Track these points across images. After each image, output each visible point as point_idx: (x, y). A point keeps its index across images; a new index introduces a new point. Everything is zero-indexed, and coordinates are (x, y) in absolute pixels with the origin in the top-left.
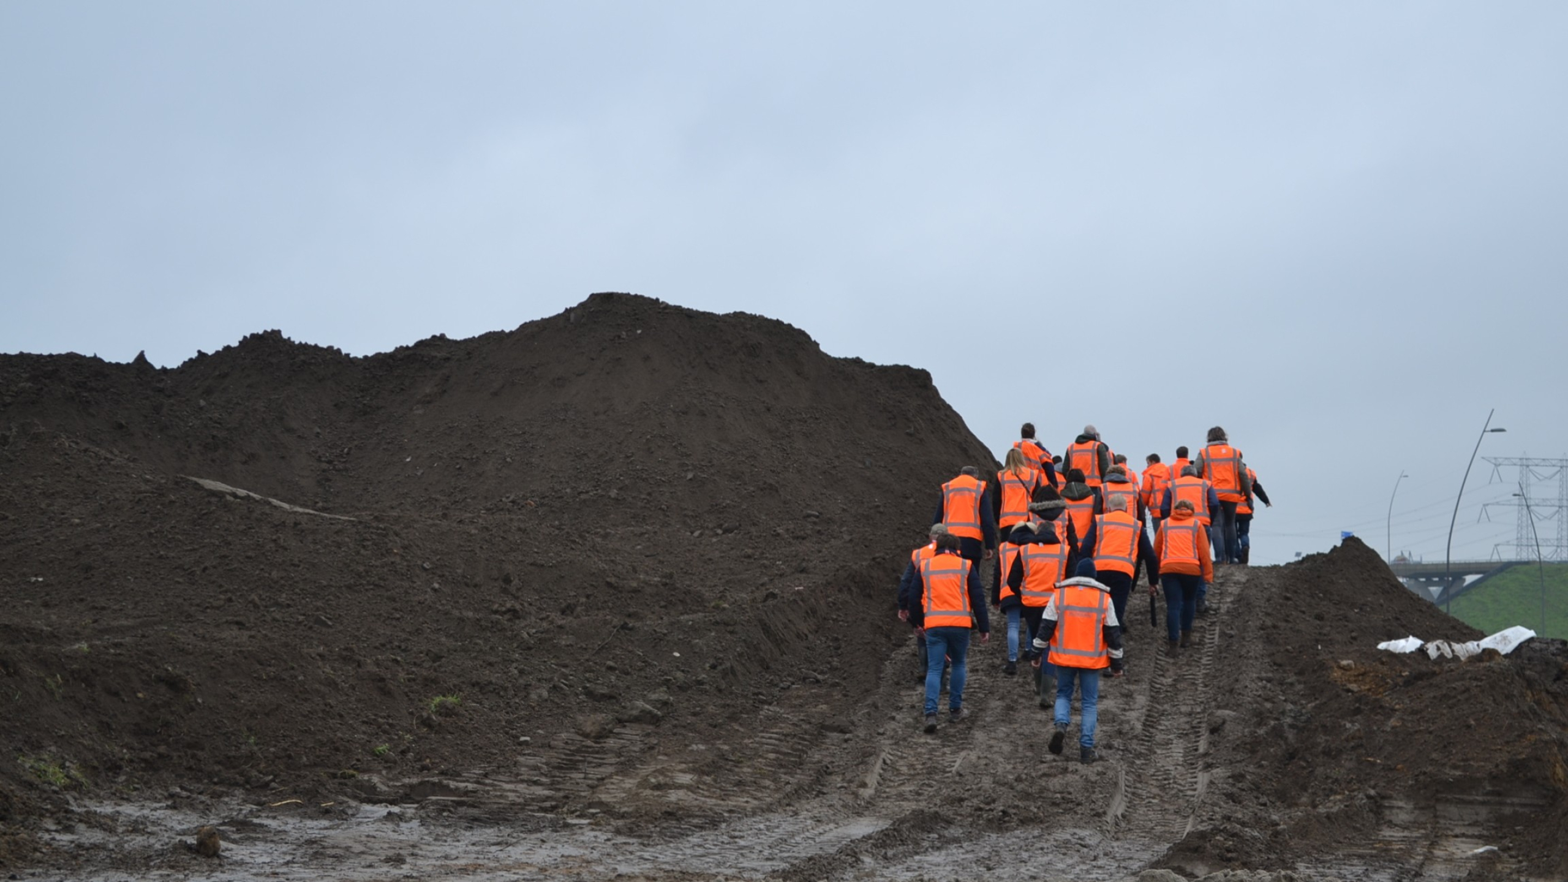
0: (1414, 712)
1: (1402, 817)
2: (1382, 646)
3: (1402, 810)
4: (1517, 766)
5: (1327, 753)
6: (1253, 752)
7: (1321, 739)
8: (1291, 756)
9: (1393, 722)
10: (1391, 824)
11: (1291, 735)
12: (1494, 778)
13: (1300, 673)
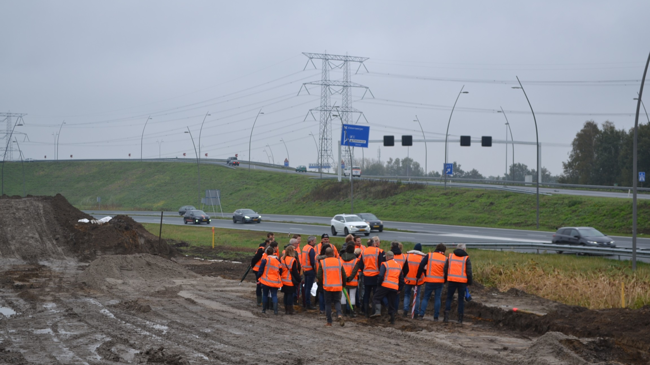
0: (97, 235)
1: (99, 254)
2: (80, 221)
3: (99, 253)
4: (119, 244)
5: (82, 243)
6: (68, 243)
7: (81, 241)
8: (75, 244)
9: (93, 237)
10: (98, 255)
11: (74, 240)
12: (115, 246)
13: (67, 227)
